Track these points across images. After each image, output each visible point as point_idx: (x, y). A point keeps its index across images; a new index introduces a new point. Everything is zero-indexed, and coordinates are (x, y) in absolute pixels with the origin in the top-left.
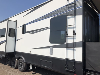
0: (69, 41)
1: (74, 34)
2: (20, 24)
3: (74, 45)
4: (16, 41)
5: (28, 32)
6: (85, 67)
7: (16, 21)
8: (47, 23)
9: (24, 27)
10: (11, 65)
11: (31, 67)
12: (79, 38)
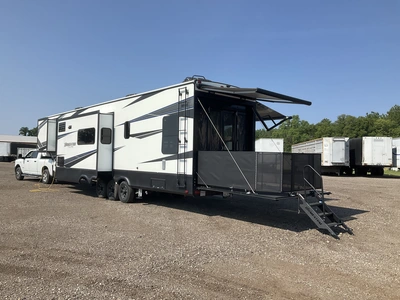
0: (181, 151)
1: (186, 141)
2: (120, 120)
3: (185, 156)
4: (113, 150)
5: (133, 136)
6: (197, 181)
7: (113, 114)
8: (157, 123)
9: (127, 125)
10: (106, 197)
11: (140, 194)
12: (190, 147)
